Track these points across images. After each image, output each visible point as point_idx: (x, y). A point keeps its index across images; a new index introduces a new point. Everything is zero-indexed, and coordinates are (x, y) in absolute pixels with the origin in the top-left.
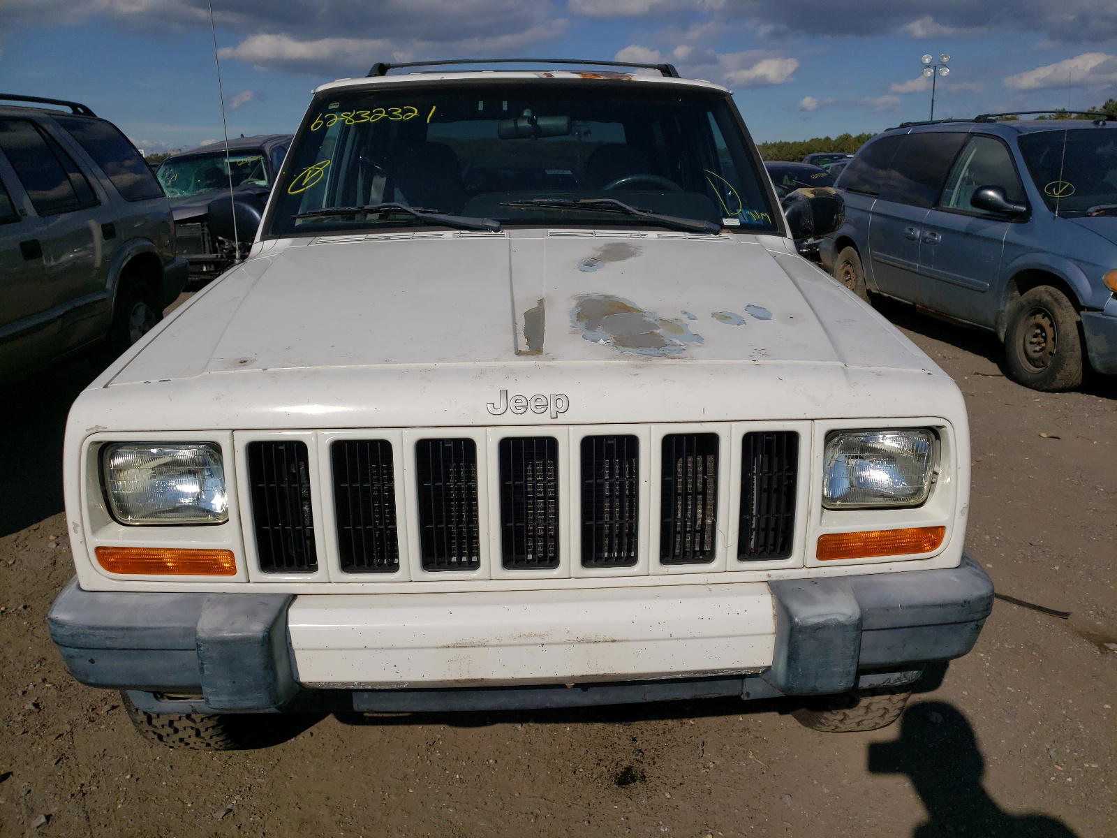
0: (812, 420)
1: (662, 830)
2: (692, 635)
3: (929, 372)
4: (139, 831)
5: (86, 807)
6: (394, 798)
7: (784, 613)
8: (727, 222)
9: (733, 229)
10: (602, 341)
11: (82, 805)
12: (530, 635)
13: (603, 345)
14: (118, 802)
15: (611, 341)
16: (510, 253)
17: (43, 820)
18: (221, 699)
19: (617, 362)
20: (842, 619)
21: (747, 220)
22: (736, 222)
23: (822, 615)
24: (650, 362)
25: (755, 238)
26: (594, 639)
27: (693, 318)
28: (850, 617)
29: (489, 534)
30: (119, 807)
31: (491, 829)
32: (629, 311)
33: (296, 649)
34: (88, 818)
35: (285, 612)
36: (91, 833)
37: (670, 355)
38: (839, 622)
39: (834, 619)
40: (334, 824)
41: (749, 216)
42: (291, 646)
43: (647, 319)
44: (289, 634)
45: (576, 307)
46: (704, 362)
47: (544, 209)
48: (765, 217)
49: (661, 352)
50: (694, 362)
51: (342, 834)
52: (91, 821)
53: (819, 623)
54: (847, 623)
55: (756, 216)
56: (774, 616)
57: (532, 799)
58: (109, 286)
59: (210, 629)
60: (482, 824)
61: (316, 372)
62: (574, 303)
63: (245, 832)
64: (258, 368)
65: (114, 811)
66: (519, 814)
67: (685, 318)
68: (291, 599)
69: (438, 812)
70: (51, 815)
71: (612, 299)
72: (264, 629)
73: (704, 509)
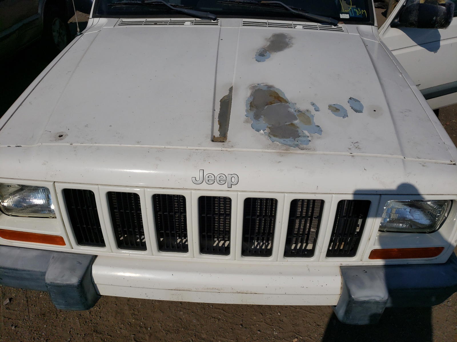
0: (380, 195)
1: (275, 333)
2: (297, 294)
3: (454, 163)
4: (48, 310)
5: (27, 295)
6: (157, 304)
7: (346, 291)
8: (342, 16)
9: (345, 21)
10: (262, 131)
11: (25, 293)
12: (213, 289)
13: (262, 134)
14: (40, 293)
15: (267, 131)
16: (219, 40)
17: (8, 301)
18: (61, 306)
19: (269, 151)
20: (378, 299)
21: (353, 15)
22: (347, 16)
23: (368, 297)
24: (288, 152)
25: (357, 28)
26: (245, 292)
27: (317, 110)
28: (383, 299)
29: (193, 240)
30: (41, 296)
31: (198, 325)
32: (281, 101)
33: (97, 284)
34: (28, 301)
35: (90, 268)
36: (28, 309)
37: (302, 146)
38: (376, 301)
39: (374, 299)
40: (130, 315)
41: (355, 12)
42: (94, 283)
43: (290, 109)
44: (93, 278)
45: (250, 96)
46: (321, 152)
47: (241, 5)
48: (364, 13)
49: (296, 143)
50: (315, 152)
51: (133, 321)
52: (29, 303)
53: (365, 301)
54: (380, 302)
55: (359, 12)
56: (341, 288)
57: (217, 310)
58: (39, 11)
59: (52, 279)
60: (195, 322)
61: (98, 148)
62: (249, 93)
63: (92, 316)
64: (68, 143)
65: (38, 298)
66: (211, 317)
67: (312, 109)
68: (94, 258)
69: (176, 313)
70: (12, 298)
71: (272, 89)
72: (78, 281)
73: (310, 224)
